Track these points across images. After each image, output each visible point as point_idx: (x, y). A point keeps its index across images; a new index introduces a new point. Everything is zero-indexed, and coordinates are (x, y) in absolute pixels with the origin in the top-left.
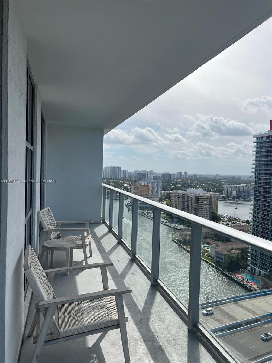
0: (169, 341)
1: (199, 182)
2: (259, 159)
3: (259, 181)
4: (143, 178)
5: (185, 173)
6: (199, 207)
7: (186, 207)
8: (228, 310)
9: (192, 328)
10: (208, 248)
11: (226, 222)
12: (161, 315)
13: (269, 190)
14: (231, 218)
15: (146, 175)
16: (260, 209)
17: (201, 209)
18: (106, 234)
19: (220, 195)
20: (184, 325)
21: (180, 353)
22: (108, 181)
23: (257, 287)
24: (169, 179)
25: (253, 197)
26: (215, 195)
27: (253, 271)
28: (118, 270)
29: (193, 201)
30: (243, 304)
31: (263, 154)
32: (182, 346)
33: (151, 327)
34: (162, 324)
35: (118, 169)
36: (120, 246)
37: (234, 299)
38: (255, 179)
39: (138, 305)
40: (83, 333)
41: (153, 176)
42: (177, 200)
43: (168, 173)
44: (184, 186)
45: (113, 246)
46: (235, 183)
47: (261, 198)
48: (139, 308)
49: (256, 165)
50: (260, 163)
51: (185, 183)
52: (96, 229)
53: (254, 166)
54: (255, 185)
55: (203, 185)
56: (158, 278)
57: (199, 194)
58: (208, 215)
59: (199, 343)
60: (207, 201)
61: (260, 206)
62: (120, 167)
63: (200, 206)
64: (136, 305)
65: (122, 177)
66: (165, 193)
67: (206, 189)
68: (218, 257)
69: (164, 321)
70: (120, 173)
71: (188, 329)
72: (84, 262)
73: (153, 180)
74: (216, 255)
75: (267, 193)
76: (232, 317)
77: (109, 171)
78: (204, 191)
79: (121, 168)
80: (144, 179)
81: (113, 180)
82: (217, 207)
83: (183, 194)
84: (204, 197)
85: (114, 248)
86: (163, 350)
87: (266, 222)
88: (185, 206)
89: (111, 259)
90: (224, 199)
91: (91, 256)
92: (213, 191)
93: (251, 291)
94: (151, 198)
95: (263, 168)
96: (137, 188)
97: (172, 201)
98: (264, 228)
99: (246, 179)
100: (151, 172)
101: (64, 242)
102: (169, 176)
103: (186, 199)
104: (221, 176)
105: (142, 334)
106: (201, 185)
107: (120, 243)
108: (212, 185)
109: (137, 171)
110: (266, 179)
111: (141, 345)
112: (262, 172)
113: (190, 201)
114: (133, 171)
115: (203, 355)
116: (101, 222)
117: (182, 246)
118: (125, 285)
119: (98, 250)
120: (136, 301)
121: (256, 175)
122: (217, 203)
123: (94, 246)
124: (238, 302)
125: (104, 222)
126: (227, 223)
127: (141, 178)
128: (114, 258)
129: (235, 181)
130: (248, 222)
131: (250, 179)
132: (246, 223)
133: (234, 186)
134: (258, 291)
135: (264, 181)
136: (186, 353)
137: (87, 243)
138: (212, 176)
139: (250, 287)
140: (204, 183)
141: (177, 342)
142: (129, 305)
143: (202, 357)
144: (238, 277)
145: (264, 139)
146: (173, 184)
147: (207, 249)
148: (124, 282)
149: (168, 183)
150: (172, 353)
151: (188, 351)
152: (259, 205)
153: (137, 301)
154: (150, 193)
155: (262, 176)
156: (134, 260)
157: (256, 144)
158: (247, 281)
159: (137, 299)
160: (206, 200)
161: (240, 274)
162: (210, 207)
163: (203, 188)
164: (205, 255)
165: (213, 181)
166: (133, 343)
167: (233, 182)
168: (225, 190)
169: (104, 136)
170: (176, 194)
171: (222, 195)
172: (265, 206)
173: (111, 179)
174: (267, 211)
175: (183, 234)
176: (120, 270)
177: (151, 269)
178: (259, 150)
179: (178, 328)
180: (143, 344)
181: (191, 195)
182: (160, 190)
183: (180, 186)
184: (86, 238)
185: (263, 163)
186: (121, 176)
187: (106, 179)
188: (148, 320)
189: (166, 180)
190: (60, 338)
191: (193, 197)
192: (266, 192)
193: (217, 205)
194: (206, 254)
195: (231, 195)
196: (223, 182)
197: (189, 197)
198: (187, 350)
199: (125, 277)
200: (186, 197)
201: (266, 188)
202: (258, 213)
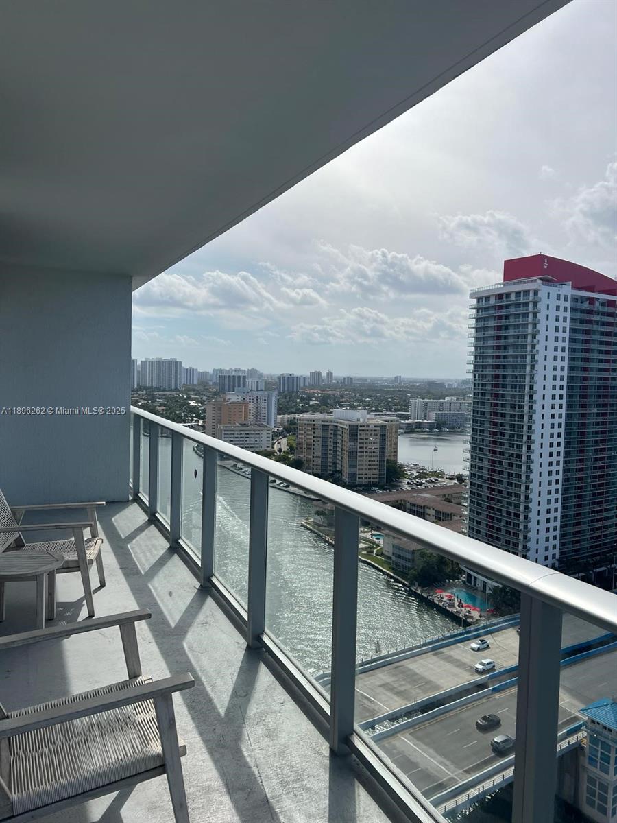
0: (287, 783)
1: (358, 395)
2: (481, 344)
3: (482, 390)
4: (234, 386)
5: (328, 374)
6: (359, 450)
7: (331, 450)
8: (421, 670)
9: (338, 747)
10: (378, 539)
11: (414, 478)
12: (270, 721)
13: (502, 410)
14: (426, 470)
15: (242, 379)
16: (484, 450)
17: (363, 452)
18: (141, 529)
19: (403, 422)
20: (322, 740)
21: (313, 810)
22: (149, 395)
23: (480, 616)
24: (293, 388)
25: (469, 425)
26: (392, 421)
27: (471, 583)
28: (168, 617)
29: (346, 436)
30: (452, 653)
31: (491, 333)
32: (316, 793)
33: (246, 754)
34: (271, 744)
35: (174, 365)
36: (176, 557)
37: (434, 645)
38: (475, 386)
39: (215, 701)
40: (73, 796)
41: (257, 382)
42: (311, 435)
43: (291, 375)
44: (327, 403)
45: (157, 558)
46: (433, 394)
47: (487, 427)
48: (217, 709)
49: (476, 357)
50: (483, 353)
51: (329, 396)
52: (117, 516)
53: (472, 358)
54: (474, 398)
55: (365, 401)
56: (263, 632)
57: (359, 420)
58: (377, 465)
59: (356, 781)
60: (374, 435)
61: (485, 444)
62: (178, 360)
63: (361, 445)
64: (210, 701)
65: (185, 385)
66: (286, 420)
67: (374, 409)
68: (400, 557)
69: (276, 735)
70: (180, 374)
71: (332, 750)
72: (85, 602)
73: (257, 390)
74: (395, 552)
75: (499, 415)
76: (428, 684)
77: (152, 371)
78: (368, 413)
79: (181, 363)
80: (236, 389)
81: (163, 391)
82: (397, 448)
83: (325, 422)
84: (368, 426)
85: (161, 562)
86: (274, 809)
87: (497, 477)
88: (330, 448)
89: (153, 590)
90: (410, 429)
91: (103, 585)
92: (388, 413)
93: (470, 624)
94: (254, 431)
95: (490, 362)
96: (220, 409)
97: (300, 436)
98: (493, 490)
99: (455, 386)
100: (253, 372)
101: (31, 558)
102: (293, 383)
103: (330, 432)
104: (404, 381)
105: (223, 774)
106: (362, 401)
107: (175, 548)
108: (386, 399)
109: (221, 370)
110: (497, 386)
111: (221, 803)
112: (488, 371)
113: (339, 437)
114: (210, 371)
115: (362, 809)
116: (131, 498)
117: (321, 537)
118: (185, 654)
119: (120, 571)
120: (210, 692)
121: (475, 377)
122: (397, 438)
123: (110, 560)
124: (442, 650)
125: (137, 499)
126: (417, 482)
127: (229, 385)
128: (159, 589)
129: (433, 390)
130: (460, 478)
131: (464, 387)
132: (456, 481)
133: (432, 402)
134: (483, 624)
135: (492, 390)
136: (324, 808)
137: (92, 557)
138: (386, 380)
139: (465, 615)
140: (369, 397)
141: (306, 785)
142: (194, 704)
143: (361, 812)
144: (442, 598)
145: (492, 302)
146: (302, 399)
147: (377, 541)
148: (183, 645)
149: (290, 397)
150: (294, 814)
151: (330, 805)
152: (483, 442)
153: (212, 691)
154: (251, 420)
155: (487, 379)
156: (207, 589)
157: (475, 310)
158: (460, 605)
159: (213, 686)
160: (373, 433)
161: (445, 591)
162: (382, 448)
163: (367, 407)
164: (373, 552)
165: (388, 392)
166: (202, 801)
167: (429, 392)
168: (413, 411)
169: (133, 293)
170: (308, 422)
171: (407, 422)
172: (494, 443)
173: (158, 389)
174: (498, 453)
175: (325, 509)
176: (173, 618)
177: (247, 608)
178: (481, 325)
179: (308, 749)
180: (226, 799)
181: (341, 423)
182: (273, 414)
183: (317, 402)
184: (91, 544)
185: (490, 352)
186: (180, 382)
187: (145, 388)
188: (238, 737)
189: (286, 389)
190: (13, 816)
191: (345, 427)
192: (496, 414)
193: (396, 444)
194: (375, 552)
195: (426, 421)
196: (409, 392)
197: (337, 426)
198: (327, 802)
199: (186, 633)
200: (330, 428)
201: (496, 405)
202: (481, 459)
